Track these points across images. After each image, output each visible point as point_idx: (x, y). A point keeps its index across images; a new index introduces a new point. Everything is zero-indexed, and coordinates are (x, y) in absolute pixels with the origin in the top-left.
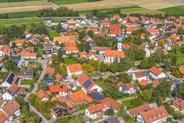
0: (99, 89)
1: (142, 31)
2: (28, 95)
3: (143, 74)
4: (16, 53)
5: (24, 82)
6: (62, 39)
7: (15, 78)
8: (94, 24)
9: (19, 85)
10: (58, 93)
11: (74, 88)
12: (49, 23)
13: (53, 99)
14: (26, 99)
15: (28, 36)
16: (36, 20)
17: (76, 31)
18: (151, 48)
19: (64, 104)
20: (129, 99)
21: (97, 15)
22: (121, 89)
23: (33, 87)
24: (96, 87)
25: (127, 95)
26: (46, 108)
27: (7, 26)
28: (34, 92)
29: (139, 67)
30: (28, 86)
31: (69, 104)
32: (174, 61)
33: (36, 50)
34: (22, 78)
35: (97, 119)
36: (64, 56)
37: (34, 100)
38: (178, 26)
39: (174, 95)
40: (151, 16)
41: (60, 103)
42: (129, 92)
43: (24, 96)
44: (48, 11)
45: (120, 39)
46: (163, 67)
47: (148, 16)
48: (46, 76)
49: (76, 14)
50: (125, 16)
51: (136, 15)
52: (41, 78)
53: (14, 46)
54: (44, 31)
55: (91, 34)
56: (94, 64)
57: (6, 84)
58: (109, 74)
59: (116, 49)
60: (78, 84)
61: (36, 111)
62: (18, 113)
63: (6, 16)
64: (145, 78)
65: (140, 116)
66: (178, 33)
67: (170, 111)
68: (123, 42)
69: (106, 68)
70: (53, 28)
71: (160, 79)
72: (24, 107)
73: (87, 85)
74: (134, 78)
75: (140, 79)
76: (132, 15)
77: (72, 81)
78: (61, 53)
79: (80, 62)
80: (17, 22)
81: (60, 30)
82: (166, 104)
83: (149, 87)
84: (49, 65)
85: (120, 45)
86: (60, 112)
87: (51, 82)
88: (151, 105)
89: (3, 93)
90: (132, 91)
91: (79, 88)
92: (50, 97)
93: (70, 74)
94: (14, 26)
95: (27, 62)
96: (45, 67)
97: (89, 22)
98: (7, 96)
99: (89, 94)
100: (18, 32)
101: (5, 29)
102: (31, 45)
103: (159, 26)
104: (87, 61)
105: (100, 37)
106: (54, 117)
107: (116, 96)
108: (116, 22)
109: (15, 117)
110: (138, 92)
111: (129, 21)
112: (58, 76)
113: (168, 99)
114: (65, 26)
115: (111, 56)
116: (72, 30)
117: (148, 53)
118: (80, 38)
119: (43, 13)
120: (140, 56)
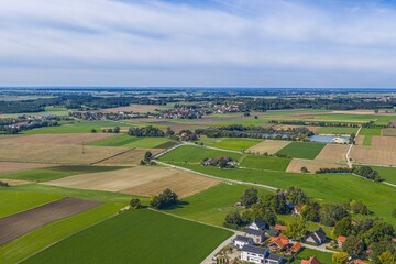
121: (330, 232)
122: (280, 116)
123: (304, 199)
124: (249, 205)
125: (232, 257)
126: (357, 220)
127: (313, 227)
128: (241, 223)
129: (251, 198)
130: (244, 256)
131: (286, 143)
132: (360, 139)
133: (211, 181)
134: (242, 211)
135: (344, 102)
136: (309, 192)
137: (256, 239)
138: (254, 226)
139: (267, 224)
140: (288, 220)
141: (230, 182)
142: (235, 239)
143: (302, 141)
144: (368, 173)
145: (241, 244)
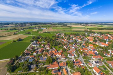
0: (97, 53)
4: (77, 39)
5: (78, 46)
6: (89, 38)
8: (99, 35)
13: (84, 51)
14: (77, 49)
15: (80, 36)
16: (83, 33)
17: (93, 36)
19: (86, 53)
21: (101, 33)
22: (105, 54)
23: (79, 47)
25: (107, 57)
27: (76, 33)
28: (79, 48)
30: (78, 47)
31: (88, 54)
33: (82, 39)
34: (77, 45)
35: (95, 60)
37: (79, 50)
41: (85, 53)
42: (108, 56)
44: (87, 31)
48: (83, 46)
49: (94, 32)
50: (111, 34)
53: (77, 37)
54: (85, 35)
55: (98, 38)
56: (97, 46)
57: (73, 45)
58: (102, 49)
59: (106, 43)
60: (91, 49)
61: (79, 53)
62: (75, 52)
63: (77, 31)
65: (111, 64)
68: (108, 42)
70: (87, 35)
73: (94, 50)
74: (111, 53)
77: (90, 48)
78: (88, 41)
79: (93, 44)
80: (79, 33)
81: (89, 35)
85: (107, 42)
86: (85, 55)
91: (91, 51)
92: (83, 51)
93: (89, 47)
95: (79, 42)
96: (83, 43)
97: (98, 35)
98: (73, 48)
100: (78, 35)
102: (81, 38)
104: (95, 45)
105: (100, 39)
106: (83, 55)
107: (102, 56)
110: (111, 57)
111: (112, 36)
112: (86, 46)
114: (90, 35)
115: (103, 45)
118: (94, 38)
119: (85, 31)
121: (45, 40)
122: (37, 26)
123: (41, 37)
124: (33, 39)
125: (32, 46)
126: (48, 38)
127: (43, 40)
128: (33, 41)
129: (34, 38)
130: (34, 46)
131: (38, 30)
132: (47, 28)
133: (27, 36)
134: (33, 40)
135: (45, 23)
136: (42, 36)
137: (35, 43)
138: (35, 41)
139: (36, 41)
140: (39, 40)
141: (30, 36)
142: (32, 43)
143: (40, 29)
144: (49, 32)
145: (33, 44)
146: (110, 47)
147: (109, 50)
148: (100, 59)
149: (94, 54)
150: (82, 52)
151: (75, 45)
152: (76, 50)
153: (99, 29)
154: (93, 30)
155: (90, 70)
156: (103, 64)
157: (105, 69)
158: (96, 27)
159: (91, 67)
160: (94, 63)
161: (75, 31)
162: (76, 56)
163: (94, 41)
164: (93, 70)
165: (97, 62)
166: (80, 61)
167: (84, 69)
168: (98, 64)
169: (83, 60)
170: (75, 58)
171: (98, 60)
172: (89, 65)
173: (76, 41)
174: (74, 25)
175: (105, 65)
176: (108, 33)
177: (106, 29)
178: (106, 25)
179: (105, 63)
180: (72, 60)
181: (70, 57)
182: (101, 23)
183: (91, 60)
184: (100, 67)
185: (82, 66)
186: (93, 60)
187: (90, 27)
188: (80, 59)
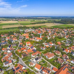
0: (35, 49)
1: (47, 32)
2: (15, 51)
3: (47, 44)
4: (11, 39)
6: (25, 35)
7: (11, 46)
8: (33, 31)
9: (12, 48)
10: (23, 50)
11: (28, 49)
12: (21, 30)
13: (22, 52)
14: (14, 52)
15: (15, 34)
16: (17, 30)
17: (29, 32)
18: (49, 37)
19: (25, 53)
20: (44, 51)
21: (34, 28)
22: (41, 48)
23: (16, 48)
24: (34, 48)
25: (43, 50)
26: (20, 54)
27: (9, 31)
28: (17, 50)
29: (46, 42)
30: (15, 48)
31: (27, 53)
32: (56, 40)
33: (17, 38)
34: (13, 46)
35: (35, 57)
36: (25, 40)
37: (17, 52)
38: (57, 31)
39: (56, 50)
40: (49, 28)
43: (14, 51)
44: (20, 27)
45: (41, 35)
46: (53, 42)
47: (48, 28)
48: (20, 45)
49: (28, 28)
50: (42, 28)
51: (45, 28)
52: (19, 46)
53: (11, 37)
55: (33, 33)
56: (34, 42)
57: (8, 48)
58: (38, 44)
59: (40, 37)
60: (29, 47)
61: (17, 55)
62: (12, 56)
63: (9, 29)
64: (48, 45)
65: (47, 56)
66: (57, 33)
67: (55, 54)
69: (37, 43)
70: (22, 32)
71: (52, 46)
72: (14, 54)
73: (32, 47)
75: (46, 46)
76: (44, 28)
77: (28, 46)
78: (24, 39)
79: (30, 41)
80: (12, 30)
81: (24, 32)
82: (54, 52)
83: (49, 48)
84: (21, 42)
86: (24, 56)
87: (21, 47)
88: (50, 53)
89: (8, 50)
90: (44, 49)
91: (29, 49)
92: (21, 51)
94: (11, 31)
95: (14, 41)
96: (20, 43)
97: (32, 30)
98: (9, 51)
99: (32, 50)
100: (12, 33)
101: (8, 32)
102: (16, 36)
103: (51, 31)
104: (32, 41)
105: (35, 34)
107: (40, 50)
108: (40, 30)
109: (11, 57)
110: (46, 49)
111: (43, 30)
112: (24, 45)
113: (54, 51)
114: (25, 31)
115: (38, 39)
116: (27, 32)
117: (49, 38)
118: (30, 35)
119: (19, 28)
120: (46, 39)
146: (43, 41)
147: (44, 43)
148: (38, 55)
149: (33, 52)
150: (20, 53)
151: (10, 47)
152: (13, 54)
153: (32, 24)
154: (27, 26)
155: (32, 70)
156: (42, 58)
157: (44, 62)
158: (29, 21)
159: (32, 66)
160: (34, 60)
161: (7, 29)
162: (15, 61)
163: (30, 37)
164: (35, 68)
165: (36, 59)
166: (21, 66)
167: (26, 72)
168: (38, 60)
169: (24, 62)
170: (14, 64)
171: (37, 57)
172: (30, 65)
173: (10, 42)
174: (3, 20)
175: (44, 59)
176: (40, 27)
177: (37, 23)
178: (36, 19)
179: (43, 57)
180: (10, 68)
181: (7, 65)
182: (33, 17)
183: (31, 58)
184: (40, 62)
185: (24, 69)
186: (33, 58)
187: (23, 22)
188: (20, 62)
